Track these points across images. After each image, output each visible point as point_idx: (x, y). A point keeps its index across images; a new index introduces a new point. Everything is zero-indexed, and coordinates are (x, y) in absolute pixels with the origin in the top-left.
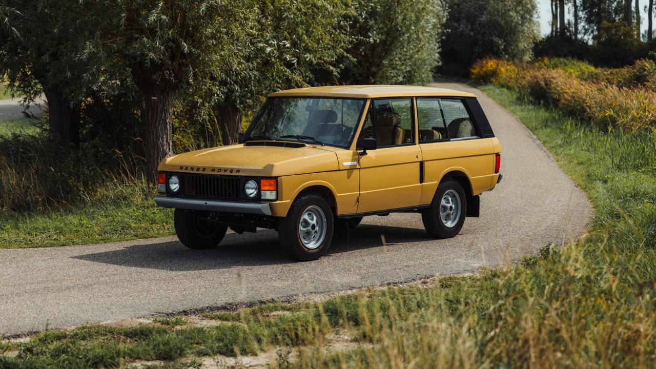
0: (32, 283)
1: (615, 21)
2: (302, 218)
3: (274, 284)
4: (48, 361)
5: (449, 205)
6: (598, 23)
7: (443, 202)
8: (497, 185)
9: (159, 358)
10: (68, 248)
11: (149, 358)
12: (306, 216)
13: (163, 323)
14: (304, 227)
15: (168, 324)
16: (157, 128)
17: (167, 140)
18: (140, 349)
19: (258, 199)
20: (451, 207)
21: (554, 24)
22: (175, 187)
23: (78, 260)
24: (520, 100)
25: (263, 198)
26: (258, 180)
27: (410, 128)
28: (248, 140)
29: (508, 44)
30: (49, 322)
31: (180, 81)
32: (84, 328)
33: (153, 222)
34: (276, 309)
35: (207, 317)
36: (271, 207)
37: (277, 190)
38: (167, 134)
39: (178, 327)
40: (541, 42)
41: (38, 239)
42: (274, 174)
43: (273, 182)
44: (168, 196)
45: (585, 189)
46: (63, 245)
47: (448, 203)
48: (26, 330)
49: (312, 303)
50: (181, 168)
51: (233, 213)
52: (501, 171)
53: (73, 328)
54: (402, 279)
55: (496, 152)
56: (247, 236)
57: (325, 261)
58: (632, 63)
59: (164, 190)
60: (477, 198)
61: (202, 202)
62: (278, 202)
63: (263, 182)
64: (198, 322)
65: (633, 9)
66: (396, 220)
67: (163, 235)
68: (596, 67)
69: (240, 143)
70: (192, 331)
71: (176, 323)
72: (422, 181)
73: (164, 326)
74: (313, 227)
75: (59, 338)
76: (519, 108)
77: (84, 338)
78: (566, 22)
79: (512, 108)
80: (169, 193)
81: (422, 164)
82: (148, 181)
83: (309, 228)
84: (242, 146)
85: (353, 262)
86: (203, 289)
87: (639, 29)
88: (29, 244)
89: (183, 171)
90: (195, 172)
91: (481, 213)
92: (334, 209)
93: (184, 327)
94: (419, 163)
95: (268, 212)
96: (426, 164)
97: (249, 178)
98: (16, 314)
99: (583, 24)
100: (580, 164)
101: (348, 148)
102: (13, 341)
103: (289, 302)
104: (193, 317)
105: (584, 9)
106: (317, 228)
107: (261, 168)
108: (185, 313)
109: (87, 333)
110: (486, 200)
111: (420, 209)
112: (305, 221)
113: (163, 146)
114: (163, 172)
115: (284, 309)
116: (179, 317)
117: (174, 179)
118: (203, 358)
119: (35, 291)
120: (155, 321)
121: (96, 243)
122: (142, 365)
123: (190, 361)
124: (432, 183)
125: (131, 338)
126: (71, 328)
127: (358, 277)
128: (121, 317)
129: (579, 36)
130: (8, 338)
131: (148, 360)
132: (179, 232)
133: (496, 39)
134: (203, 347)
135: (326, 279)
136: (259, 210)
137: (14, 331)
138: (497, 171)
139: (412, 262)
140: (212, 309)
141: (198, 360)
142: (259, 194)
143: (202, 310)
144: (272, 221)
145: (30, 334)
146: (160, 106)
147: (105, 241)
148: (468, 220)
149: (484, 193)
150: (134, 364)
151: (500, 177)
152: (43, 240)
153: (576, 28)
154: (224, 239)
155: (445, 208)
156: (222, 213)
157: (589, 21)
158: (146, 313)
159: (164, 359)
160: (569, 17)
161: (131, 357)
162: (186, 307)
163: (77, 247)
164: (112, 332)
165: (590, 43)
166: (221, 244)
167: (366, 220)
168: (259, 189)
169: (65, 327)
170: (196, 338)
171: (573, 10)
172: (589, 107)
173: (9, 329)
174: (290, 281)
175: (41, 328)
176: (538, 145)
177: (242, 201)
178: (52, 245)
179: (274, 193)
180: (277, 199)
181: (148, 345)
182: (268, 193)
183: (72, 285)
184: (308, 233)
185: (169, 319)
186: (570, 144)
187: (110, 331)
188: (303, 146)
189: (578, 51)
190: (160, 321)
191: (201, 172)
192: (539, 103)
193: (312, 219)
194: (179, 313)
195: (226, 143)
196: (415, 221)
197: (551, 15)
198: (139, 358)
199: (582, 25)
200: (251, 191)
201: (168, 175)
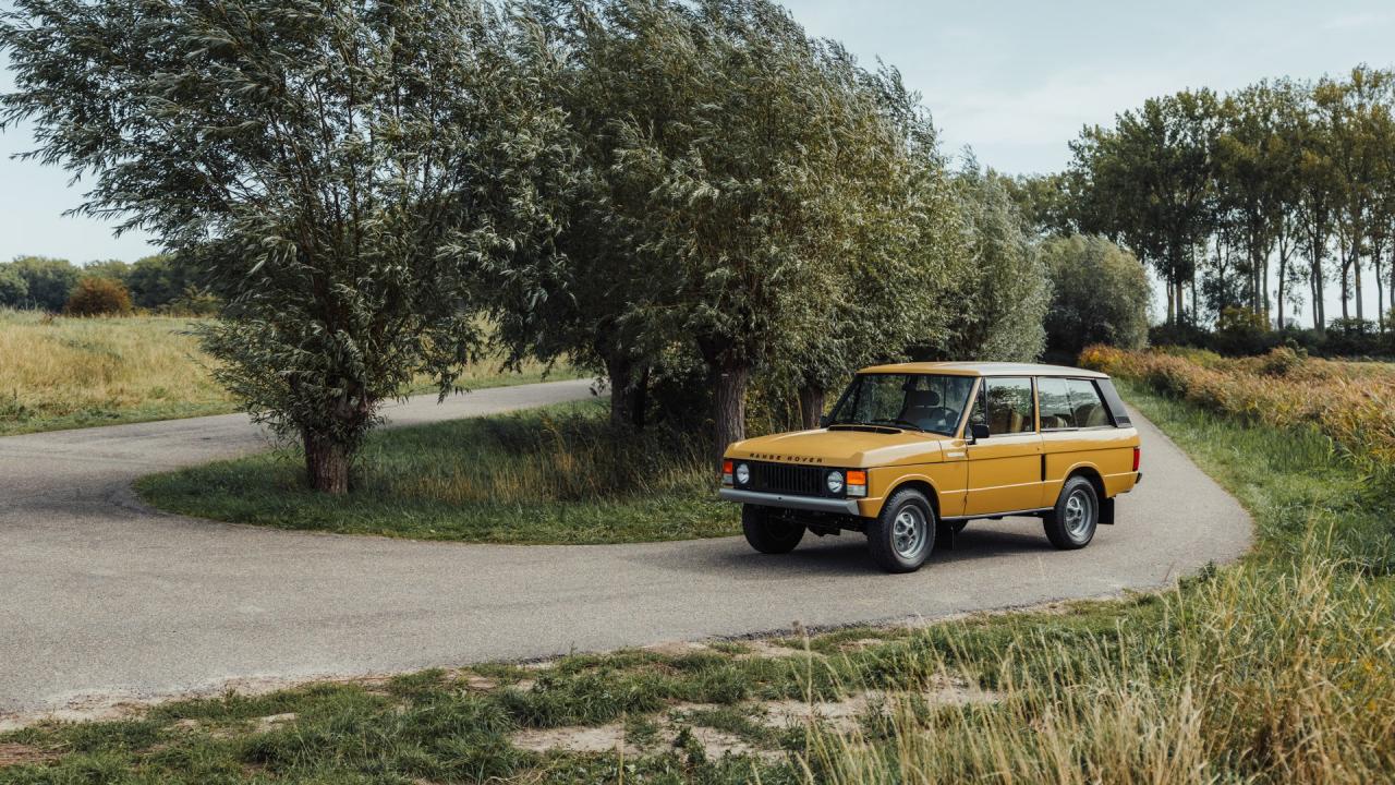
0: (566, 591)
1: (1240, 306)
2: (897, 520)
3: (864, 602)
4: (569, 700)
5: (1076, 509)
6: (1222, 308)
7: (1069, 505)
8: (1135, 485)
9: (713, 699)
10: (617, 546)
11: (699, 699)
12: (901, 518)
13: (721, 649)
14: (900, 531)
15: (727, 651)
16: (727, 410)
17: (738, 422)
18: (688, 686)
19: (843, 494)
20: (1080, 512)
21: (1170, 310)
22: (744, 477)
23: (626, 562)
24: (1138, 390)
25: (849, 493)
26: (844, 471)
27: (1030, 415)
28: (831, 423)
29: (1120, 330)
30: (575, 645)
31: (755, 357)
32: (621, 652)
33: (719, 518)
34: (863, 636)
35: (776, 643)
36: (859, 505)
37: (866, 485)
38: (738, 416)
39: (739, 657)
40: (1158, 328)
41: (584, 534)
42: (863, 465)
43: (861, 474)
44: (735, 488)
45: (1233, 492)
46: (613, 543)
47: (1075, 505)
48: (549, 653)
49: (910, 629)
50: (752, 455)
51: (812, 512)
52: (1141, 469)
53: (608, 652)
54: (1024, 602)
55: (1134, 445)
56: (829, 539)
57: (924, 574)
58: (1267, 351)
59: (730, 481)
60: (1111, 501)
61: (776, 497)
62: (867, 499)
63: (849, 474)
64: (765, 651)
65: (1262, 293)
66: (1011, 524)
67: (730, 534)
68: (1222, 356)
69: (822, 427)
70: (758, 661)
71: (738, 651)
72: (1043, 478)
73: (722, 654)
74: (911, 531)
75: (590, 665)
76: (1137, 399)
77: (619, 668)
78: (1184, 308)
79: (1131, 399)
80: (737, 485)
81: (1043, 457)
82: (715, 469)
83: (905, 532)
84: (825, 430)
85: (959, 577)
86: (773, 606)
87: (1267, 315)
88: (572, 540)
89: (754, 459)
90: (768, 460)
91: (1116, 518)
92: (936, 509)
93: (747, 656)
94: (1040, 457)
95: (855, 512)
96: (1048, 458)
97: (833, 469)
98: (542, 630)
99: (1204, 309)
100: (1224, 463)
101: (953, 435)
102: (531, 666)
103: (881, 627)
104: (759, 642)
105: (1206, 293)
106: (915, 532)
107: (848, 457)
108: (750, 637)
109: (624, 661)
110: (1122, 503)
111: (1040, 514)
112: (901, 524)
113: (733, 430)
114: (731, 459)
115: (874, 636)
116: (741, 642)
117: (743, 468)
118: (770, 704)
119: (569, 600)
120: (712, 646)
121: (650, 541)
122: (690, 709)
123: (751, 707)
124: (1056, 481)
125: (679, 668)
126: (606, 652)
127: (968, 597)
128: (668, 640)
129: (1199, 324)
130: (527, 662)
131: (697, 702)
132: (747, 533)
133: (1106, 324)
134: (769, 687)
135: (927, 598)
136: (845, 508)
137: (535, 653)
138: (1135, 469)
139: (1034, 579)
140: (784, 633)
141: (764, 705)
142: (844, 489)
143: (770, 635)
144: (860, 522)
145: (554, 658)
146: (732, 384)
147: (662, 539)
148: (1100, 527)
149: (1119, 495)
150: (679, 708)
151: (1139, 475)
152: (590, 536)
153: (1195, 313)
154: (802, 541)
155: (1072, 512)
156: (799, 510)
157: (1211, 306)
158: (700, 635)
159: (719, 702)
160: (1187, 302)
161: (675, 697)
162: (751, 630)
163: (627, 546)
164: (654, 660)
165: (1213, 330)
166: (797, 548)
167: (972, 525)
168: (845, 483)
169: (598, 651)
170: (762, 672)
171: (1191, 295)
172: (1226, 400)
173: (529, 651)
174: (882, 600)
175: (567, 652)
176: (1166, 441)
177: (824, 497)
178: (599, 543)
179: (863, 488)
180: (866, 496)
181: (699, 680)
182: (856, 488)
183: (615, 593)
184: (904, 539)
185: (729, 647)
186: (1205, 440)
187: (652, 658)
188: (899, 432)
189: (1200, 340)
190: (717, 647)
191: (775, 460)
192: (1161, 394)
193: (909, 522)
194: (743, 637)
195: (808, 426)
196: (1035, 527)
197: (1167, 299)
198: (686, 700)
199: (1202, 311)
200: (835, 484)
201: (736, 463)
